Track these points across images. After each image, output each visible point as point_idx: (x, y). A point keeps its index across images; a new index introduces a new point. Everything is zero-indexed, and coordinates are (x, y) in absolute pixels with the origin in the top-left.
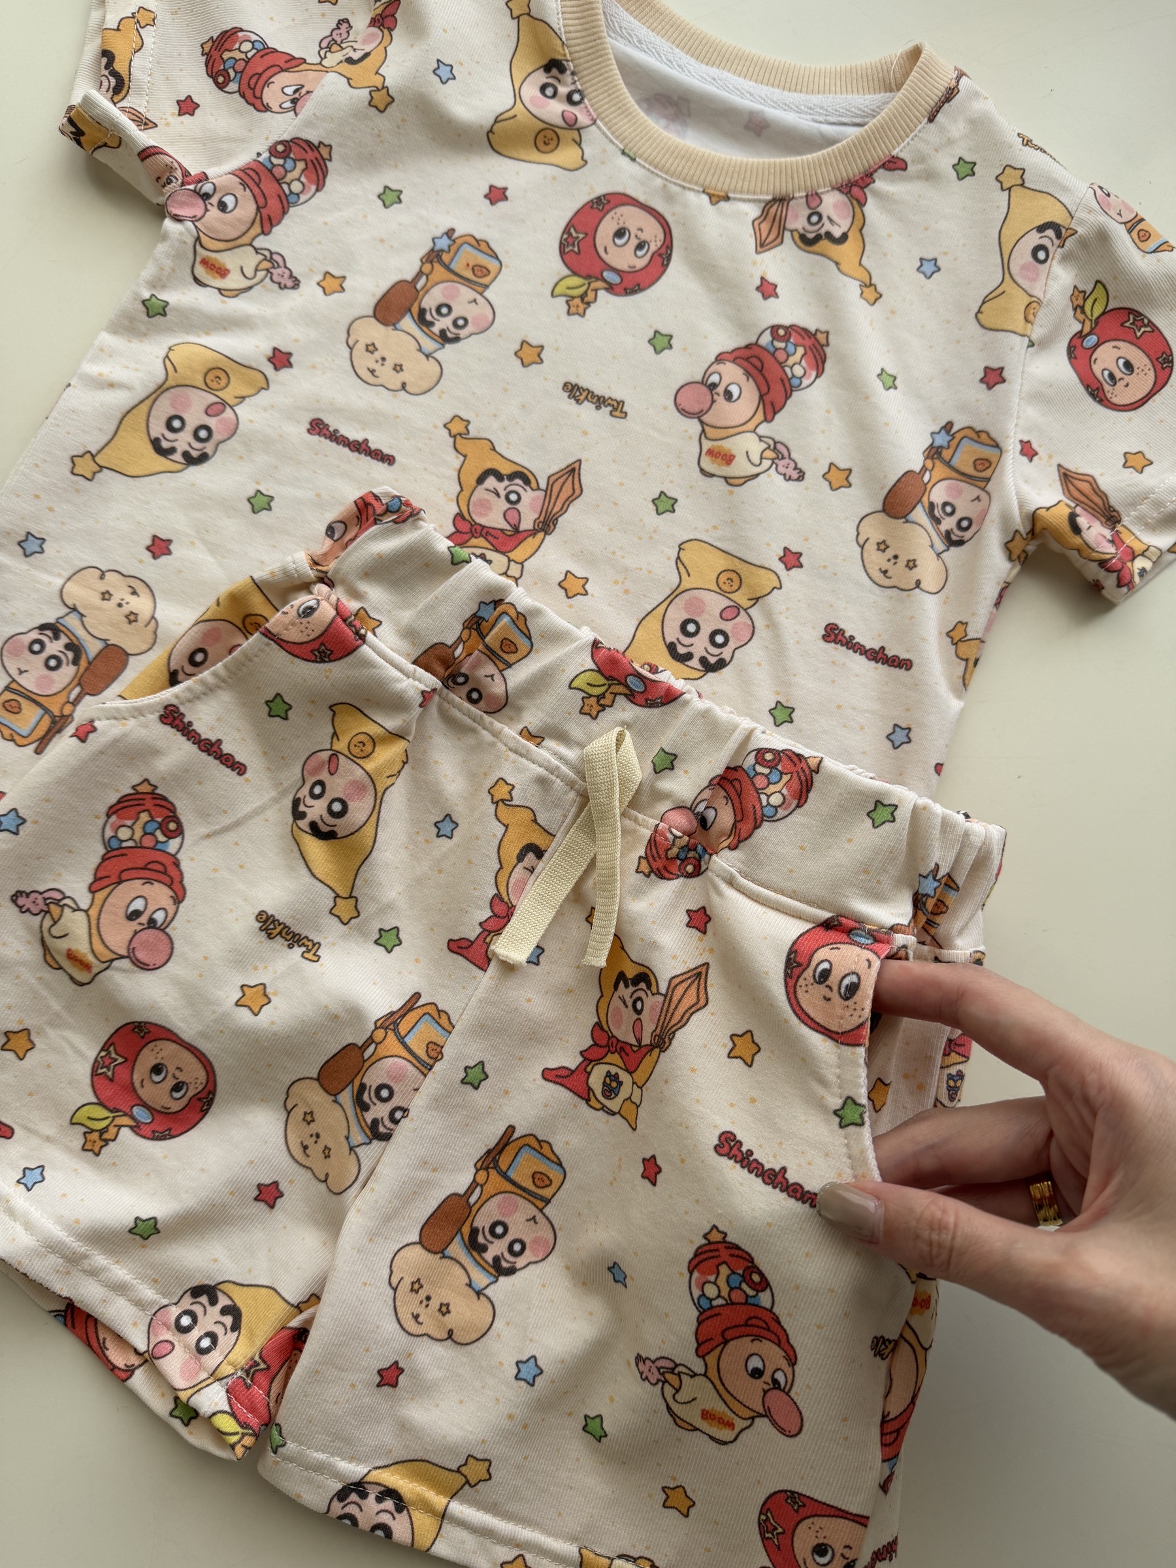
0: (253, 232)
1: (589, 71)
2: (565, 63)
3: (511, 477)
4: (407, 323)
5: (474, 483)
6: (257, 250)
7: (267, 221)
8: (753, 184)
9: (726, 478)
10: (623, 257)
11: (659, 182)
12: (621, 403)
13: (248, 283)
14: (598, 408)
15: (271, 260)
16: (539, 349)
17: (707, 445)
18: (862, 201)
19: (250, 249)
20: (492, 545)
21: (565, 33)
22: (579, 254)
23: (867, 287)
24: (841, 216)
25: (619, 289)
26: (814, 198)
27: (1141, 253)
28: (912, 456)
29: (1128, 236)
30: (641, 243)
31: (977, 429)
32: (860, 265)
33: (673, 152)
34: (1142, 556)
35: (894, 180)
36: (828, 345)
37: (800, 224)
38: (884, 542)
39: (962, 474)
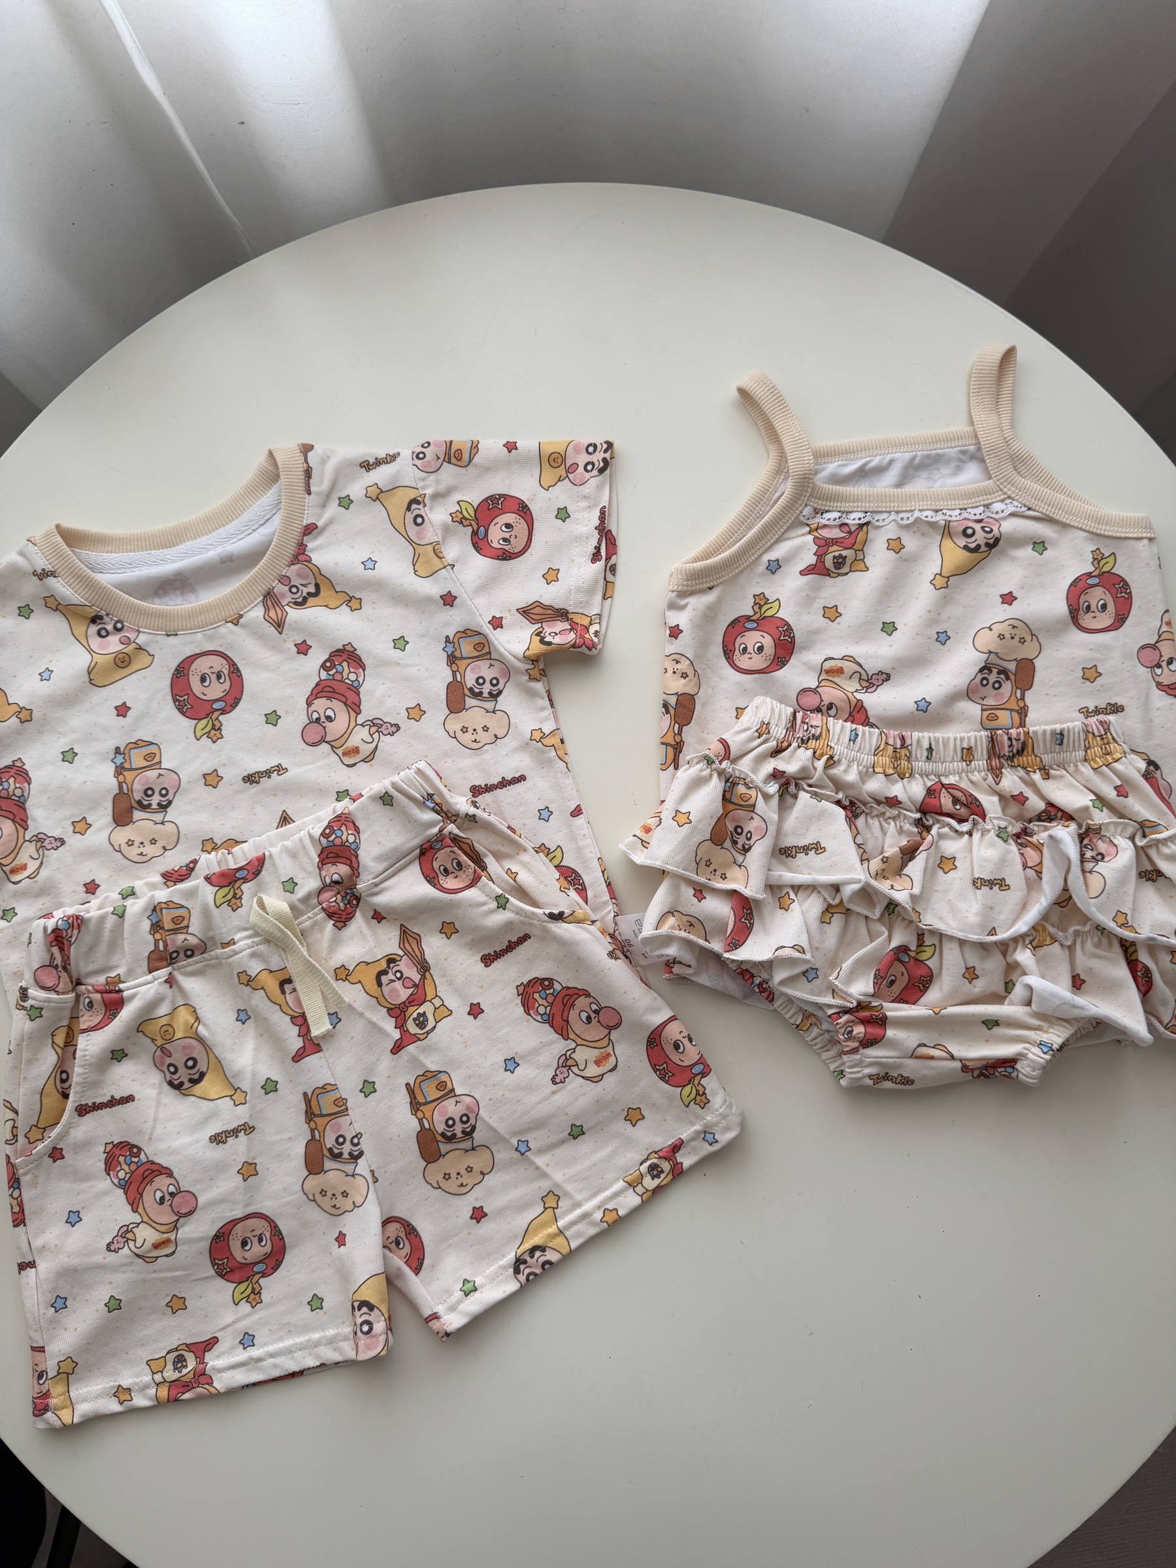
1: (114, 608)
2: (99, 614)
4: (138, 815)
7: (20, 821)
8: (247, 598)
9: (363, 760)
10: (216, 690)
11: (200, 636)
13: (39, 861)
14: (269, 777)
15: (40, 840)
16: (215, 773)
18: (309, 559)
19: (26, 843)
21: (86, 600)
22: (192, 707)
23: (350, 601)
24: (306, 577)
25: (228, 709)
26: (284, 580)
27: (464, 469)
28: (444, 675)
29: (451, 465)
30: (217, 675)
31: (462, 630)
32: (337, 592)
33: (193, 614)
34: (591, 624)
35: (316, 537)
36: (356, 650)
37: (289, 598)
38: (463, 727)
39: (473, 658)
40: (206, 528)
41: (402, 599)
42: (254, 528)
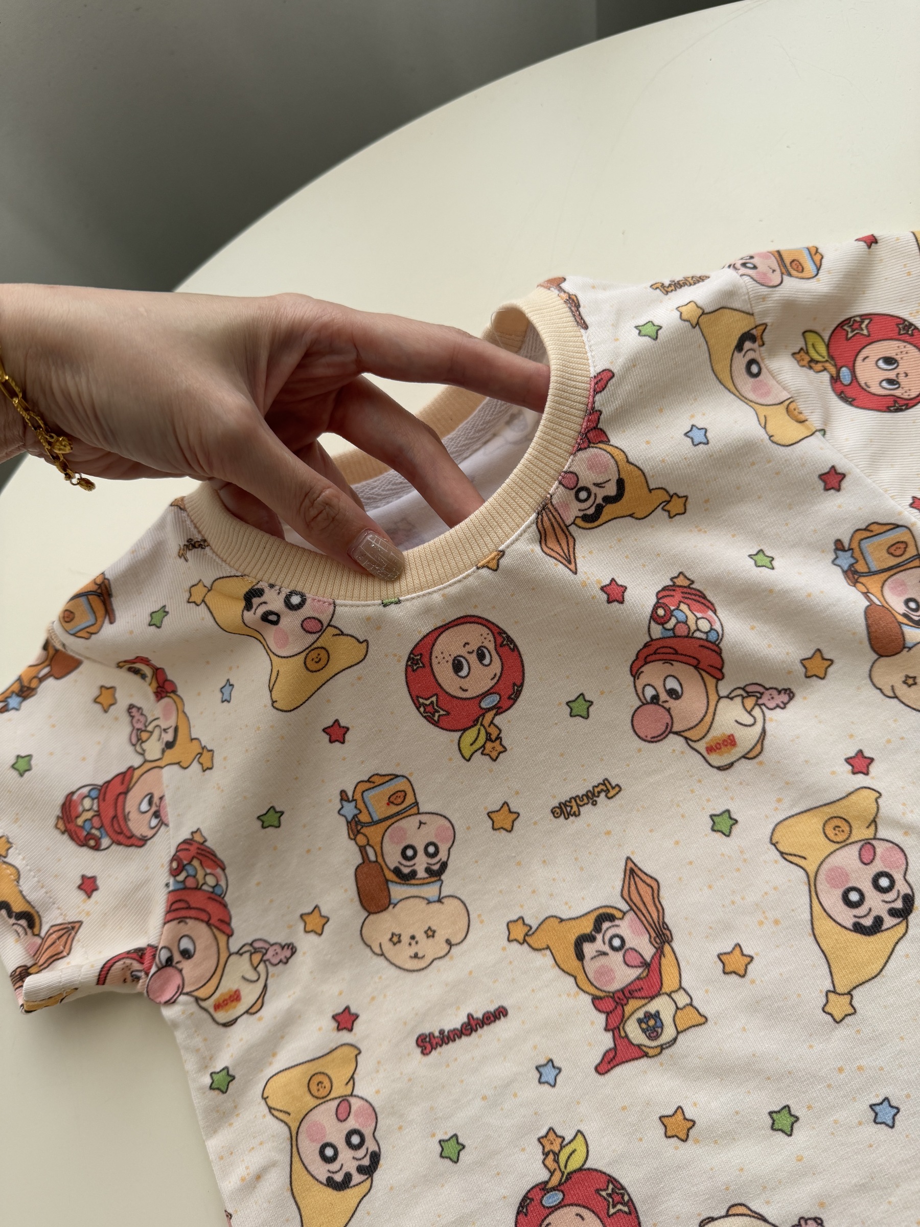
0: (222, 944)
3: (597, 927)
5: (577, 963)
6: (239, 953)
12: (605, 782)
14: (594, 804)
15: (256, 951)
17: (701, 746)
20: (643, 998)
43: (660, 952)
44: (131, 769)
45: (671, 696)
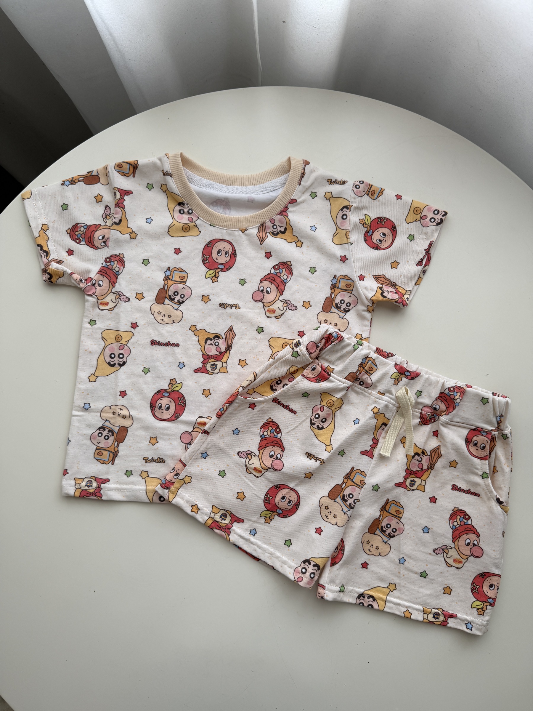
0: (111, 288)
1: (191, 202)
2: (184, 202)
3: (214, 338)
4: (167, 301)
5: (204, 344)
6: (114, 293)
7: (113, 283)
8: (253, 222)
9: (275, 317)
10: (222, 259)
11: (225, 231)
12: (237, 305)
13: (115, 304)
14: (231, 308)
15: (119, 294)
16: (208, 296)
17: (266, 309)
18: (287, 215)
19: (112, 293)
20: (215, 360)
21: (180, 193)
22: (209, 263)
23: (297, 242)
24: (282, 223)
25: (225, 270)
26: (272, 221)
27: (373, 200)
28: (327, 292)
29: (368, 197)
30: (226, 252)
31: (344, 275)
32: (293, 235)
33: (226, 220)
34: (405, 294)
35: (294, 206)
36: (292, 265)
37: (271, 230)
38: (326, 320)
39: (343, 290)
40: (246, 183)
41: (322, 250)
42: (268, 191)
43: (226, 352)
44: (100, 225)
45: (266, 292)
